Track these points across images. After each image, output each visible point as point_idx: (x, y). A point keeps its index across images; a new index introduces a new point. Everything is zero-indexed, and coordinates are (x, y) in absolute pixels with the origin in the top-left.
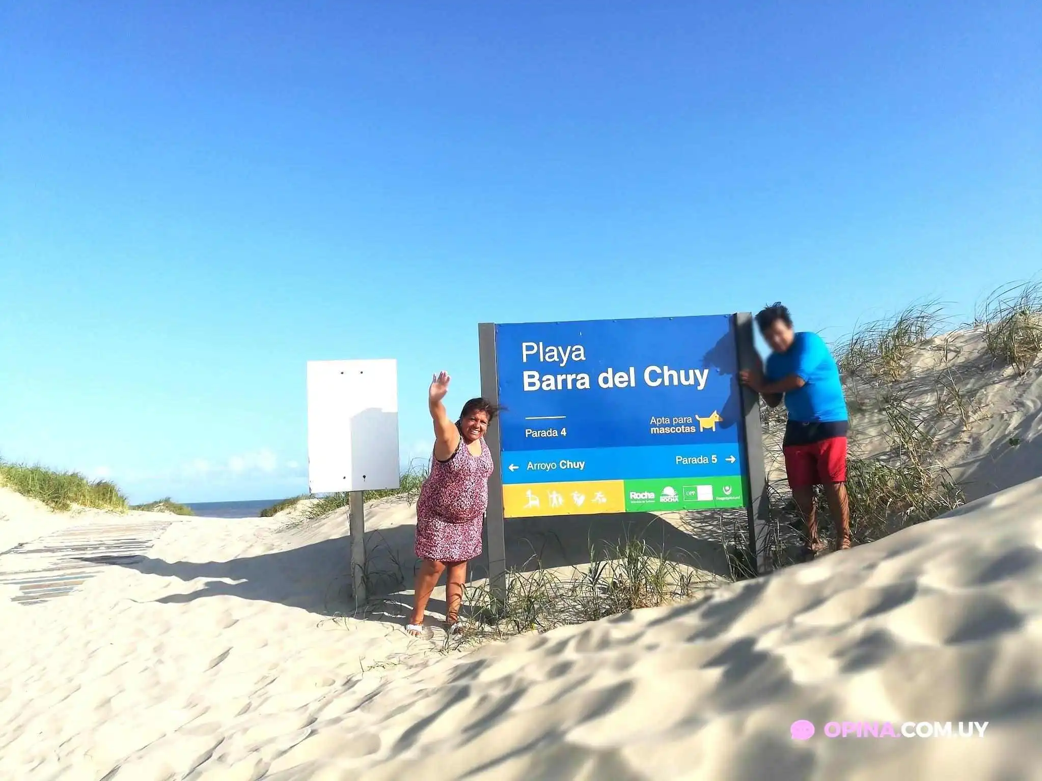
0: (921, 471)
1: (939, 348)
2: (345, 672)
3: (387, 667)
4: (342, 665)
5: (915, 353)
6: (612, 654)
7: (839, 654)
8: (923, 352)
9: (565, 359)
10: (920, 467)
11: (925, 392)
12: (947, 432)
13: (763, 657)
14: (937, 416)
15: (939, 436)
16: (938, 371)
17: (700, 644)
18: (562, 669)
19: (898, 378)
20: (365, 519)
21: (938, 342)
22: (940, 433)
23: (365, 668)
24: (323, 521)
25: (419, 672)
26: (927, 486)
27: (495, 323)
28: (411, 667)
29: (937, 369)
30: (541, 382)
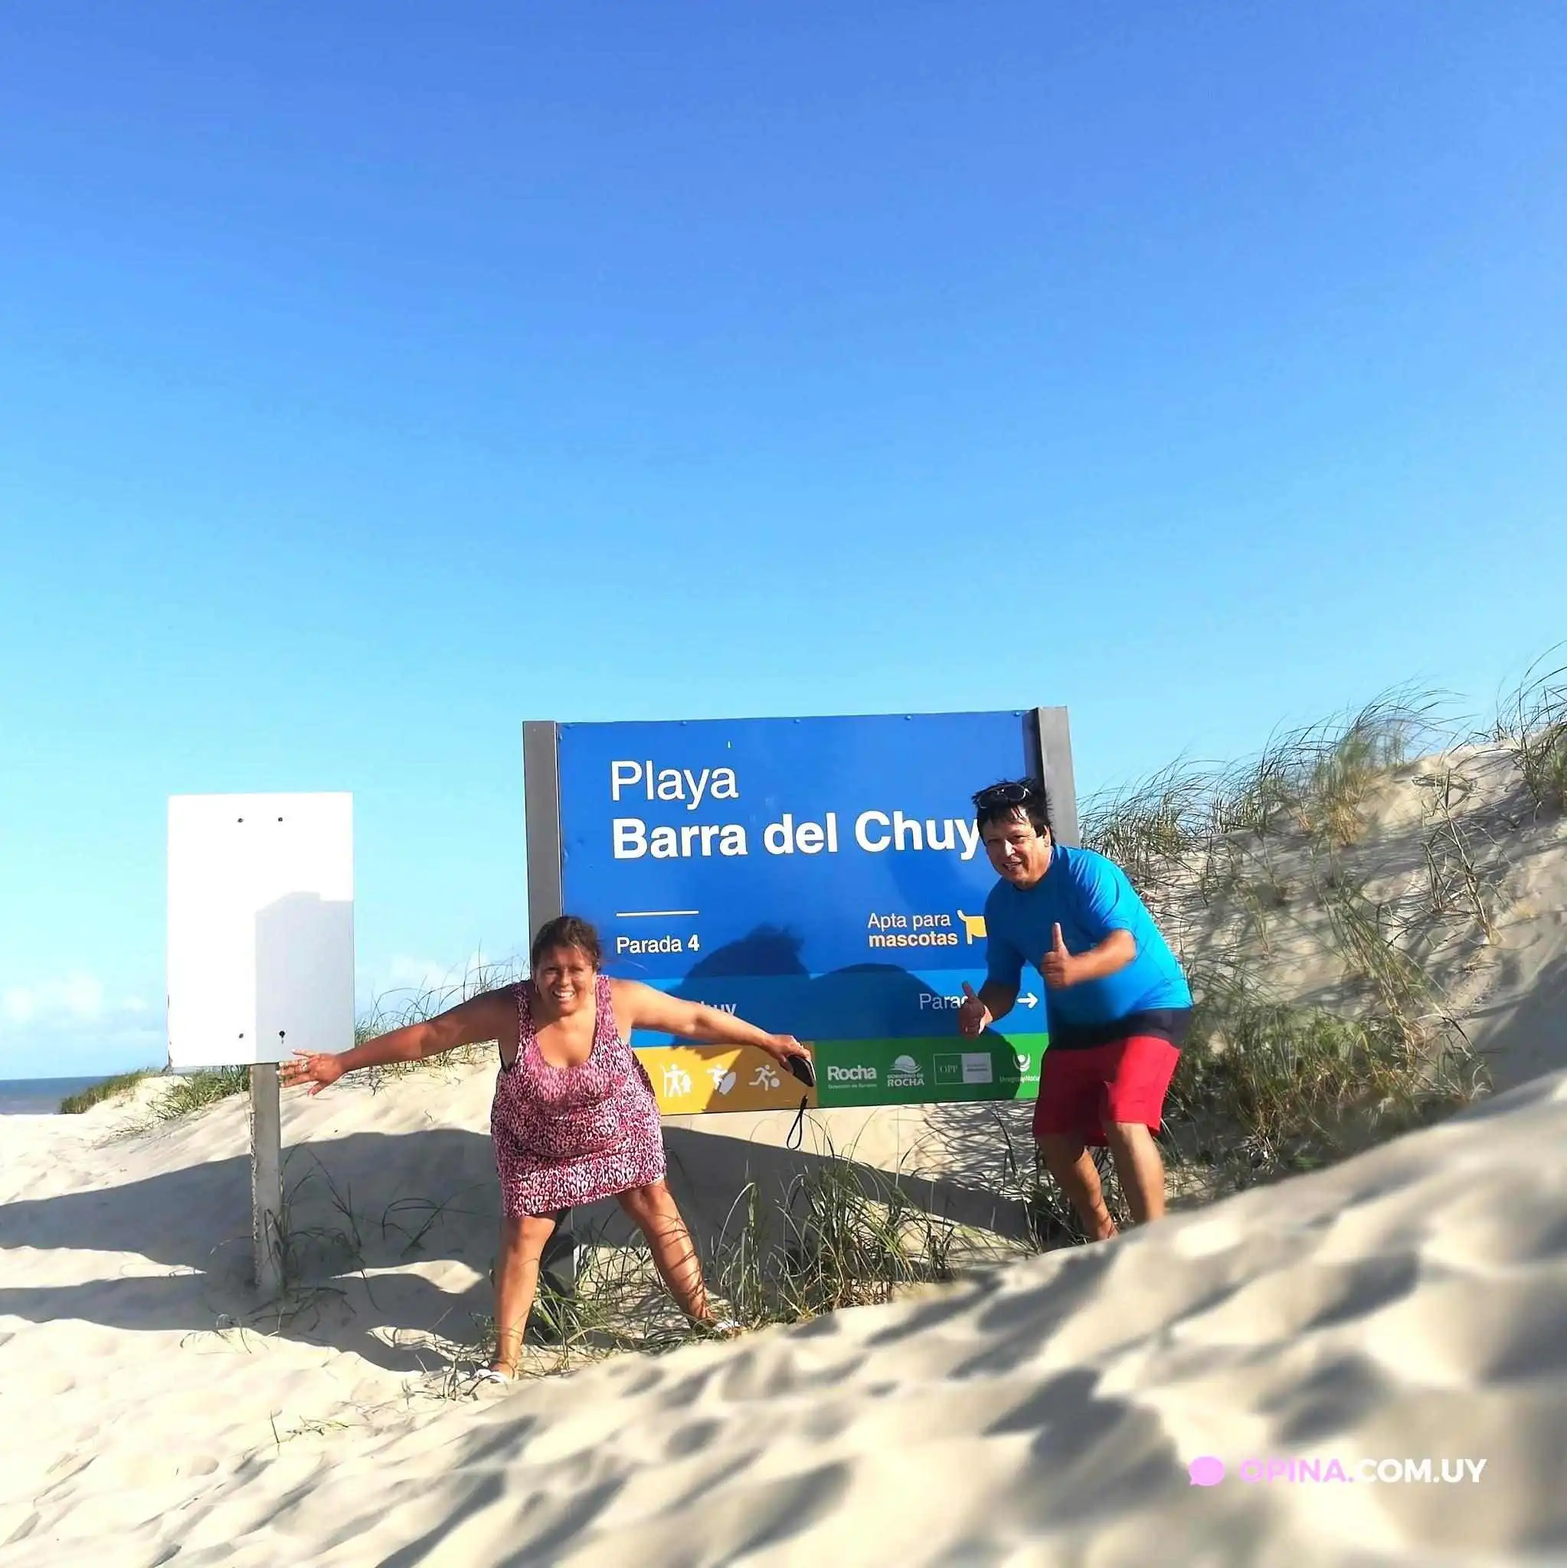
0: (1404, 1024)
1: (1429, 781)
2: (240, 1444)
3: (327, 1431)
4: (233, 1427)
5: (1385, 790)
6: (798, 1405)
7: (1269, 1404)
8: (1399, 787)
9: (698, 795)
10: (1402, 1018)
11: (1408, 868)
12: (1453, 946)
13: (1114, 1411)
14: (1431, 916)
15: (1438, 954)
16: (1431, 826)
17: (980, 1383)
18: (698, 1436)
19: (1353, 839)
20: (281, 1120)
21: (1427, 768)
22: (1439, 948)
23: (281, 1435)
24: (194, 1125)
25: (393, 1442)
26: (1416, 1056)
27: (558, 722)
28: (378, 1431)
29: (1428, 821)
30: (650, 841)
